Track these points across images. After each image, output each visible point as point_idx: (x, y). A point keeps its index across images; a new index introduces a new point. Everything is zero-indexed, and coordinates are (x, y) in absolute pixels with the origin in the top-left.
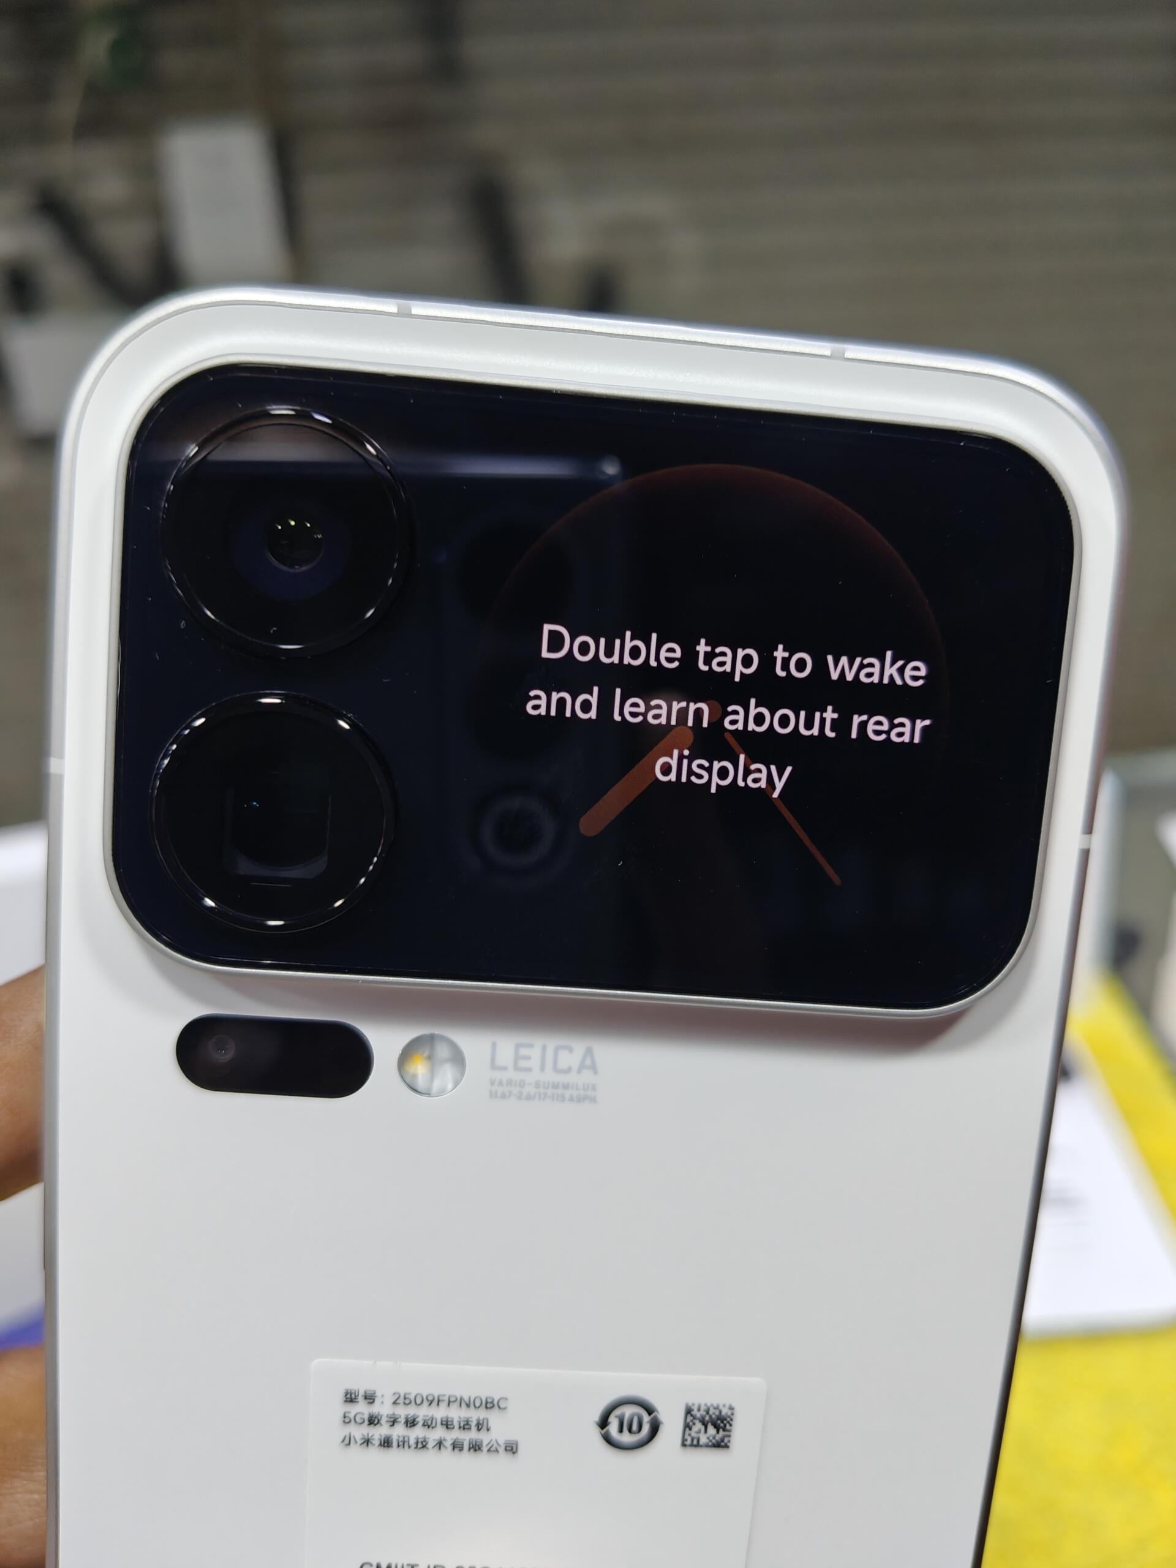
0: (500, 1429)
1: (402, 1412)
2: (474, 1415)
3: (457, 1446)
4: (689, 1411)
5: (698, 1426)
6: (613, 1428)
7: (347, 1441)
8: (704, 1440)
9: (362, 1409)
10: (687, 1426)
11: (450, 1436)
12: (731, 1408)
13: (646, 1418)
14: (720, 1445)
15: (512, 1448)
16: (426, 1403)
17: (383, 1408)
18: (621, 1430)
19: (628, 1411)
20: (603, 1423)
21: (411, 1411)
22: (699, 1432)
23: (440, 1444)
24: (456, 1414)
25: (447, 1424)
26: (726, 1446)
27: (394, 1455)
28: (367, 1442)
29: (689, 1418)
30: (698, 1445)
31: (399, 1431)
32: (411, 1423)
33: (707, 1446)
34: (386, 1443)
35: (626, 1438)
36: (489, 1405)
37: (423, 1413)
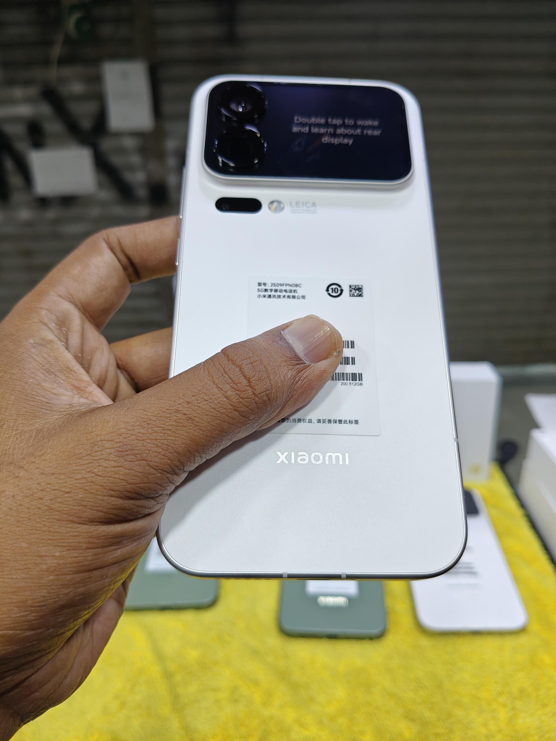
0: (300, 292)
1: (274, 288)
2: (293, 288)
3: (289, 297)
4: (350, 286)
5: (353, 291)
6: (330, 292)
7: (259, 296)
8: (356, 294)
9: (263, 287)
10: (351, 291)
11: (287, 294)
12: (362, 286)
13: (339, 289)
14: (360, 296)
15: (303, 297)
16: (280, 286)
17: (268, 287)
18: (332, 292)
19: (334, 287)
20: (327, 290)
21: (276, 288)
22: (354, 293)
23: (284, 296)
24: (288, 288)
25: (286, 291)
26: (362, 296)
27: (272, 299)
28: (264, 296)
29: (351, 289)
30: (354, 296)
31: (273, 293)
32: (276, 291)
33: (356, 296)
34: (270, 296)
35: (334, 294)
36: (297, 285)
37: (279, 288)
